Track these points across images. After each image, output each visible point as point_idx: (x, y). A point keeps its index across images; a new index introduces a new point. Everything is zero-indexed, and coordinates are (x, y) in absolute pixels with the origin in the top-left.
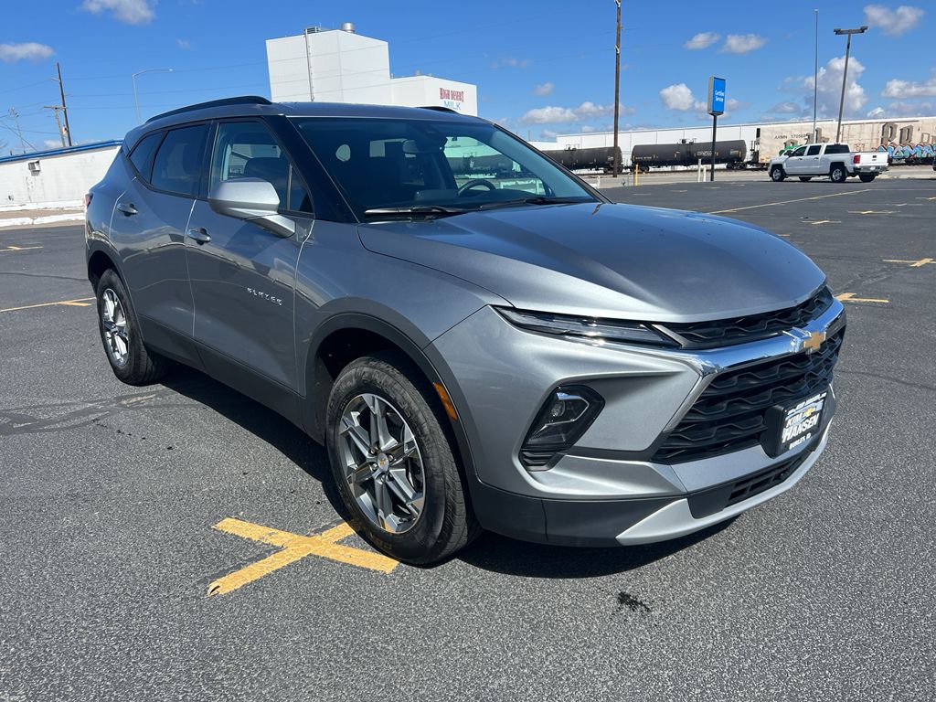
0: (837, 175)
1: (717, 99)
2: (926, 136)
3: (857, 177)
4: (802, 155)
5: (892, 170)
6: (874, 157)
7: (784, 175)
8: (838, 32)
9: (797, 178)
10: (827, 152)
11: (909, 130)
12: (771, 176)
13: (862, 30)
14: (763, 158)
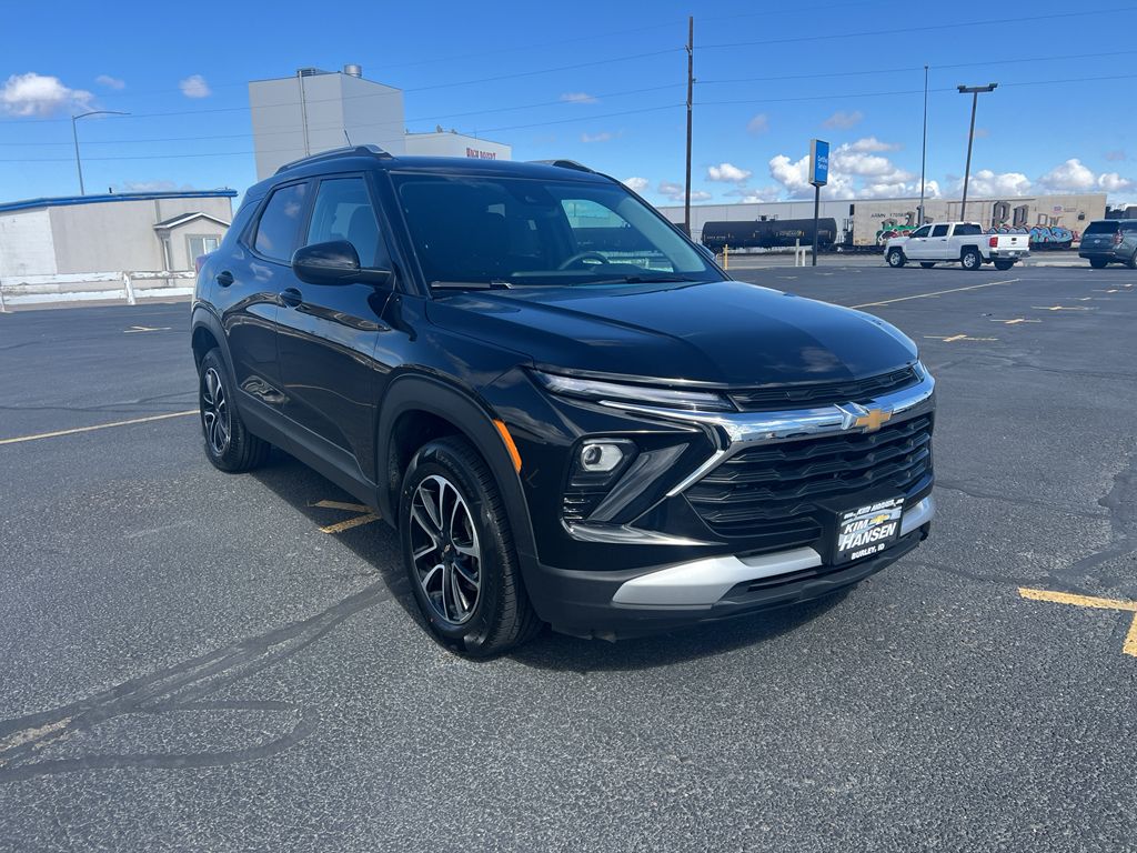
0: (969, 261)
1: (820, 167)
2: (1043, 218)
3: (992, 264)
4: (926, 235)
5: (1035, 256)
6: (1014, 239)
7: (903, 260)
8: (962, 90)
9: (918, 264)
10: (956, 233)
11: (1024, 210)
12: (888, 260)
13: (991, 88)
14: (859, 240)
